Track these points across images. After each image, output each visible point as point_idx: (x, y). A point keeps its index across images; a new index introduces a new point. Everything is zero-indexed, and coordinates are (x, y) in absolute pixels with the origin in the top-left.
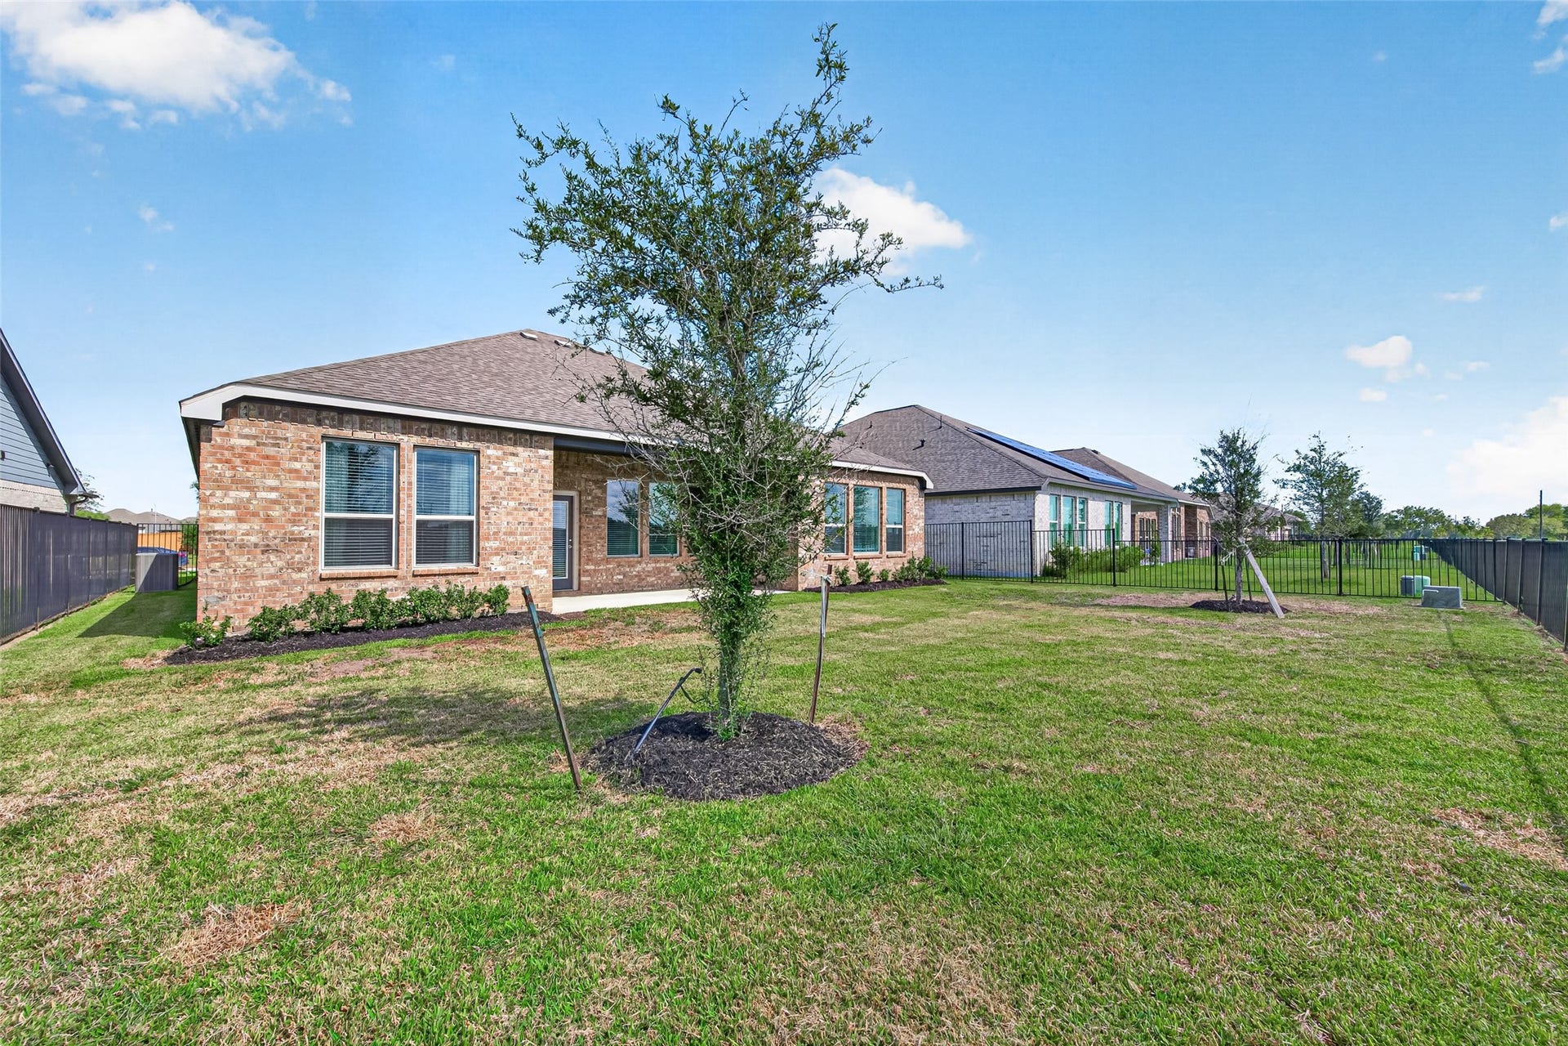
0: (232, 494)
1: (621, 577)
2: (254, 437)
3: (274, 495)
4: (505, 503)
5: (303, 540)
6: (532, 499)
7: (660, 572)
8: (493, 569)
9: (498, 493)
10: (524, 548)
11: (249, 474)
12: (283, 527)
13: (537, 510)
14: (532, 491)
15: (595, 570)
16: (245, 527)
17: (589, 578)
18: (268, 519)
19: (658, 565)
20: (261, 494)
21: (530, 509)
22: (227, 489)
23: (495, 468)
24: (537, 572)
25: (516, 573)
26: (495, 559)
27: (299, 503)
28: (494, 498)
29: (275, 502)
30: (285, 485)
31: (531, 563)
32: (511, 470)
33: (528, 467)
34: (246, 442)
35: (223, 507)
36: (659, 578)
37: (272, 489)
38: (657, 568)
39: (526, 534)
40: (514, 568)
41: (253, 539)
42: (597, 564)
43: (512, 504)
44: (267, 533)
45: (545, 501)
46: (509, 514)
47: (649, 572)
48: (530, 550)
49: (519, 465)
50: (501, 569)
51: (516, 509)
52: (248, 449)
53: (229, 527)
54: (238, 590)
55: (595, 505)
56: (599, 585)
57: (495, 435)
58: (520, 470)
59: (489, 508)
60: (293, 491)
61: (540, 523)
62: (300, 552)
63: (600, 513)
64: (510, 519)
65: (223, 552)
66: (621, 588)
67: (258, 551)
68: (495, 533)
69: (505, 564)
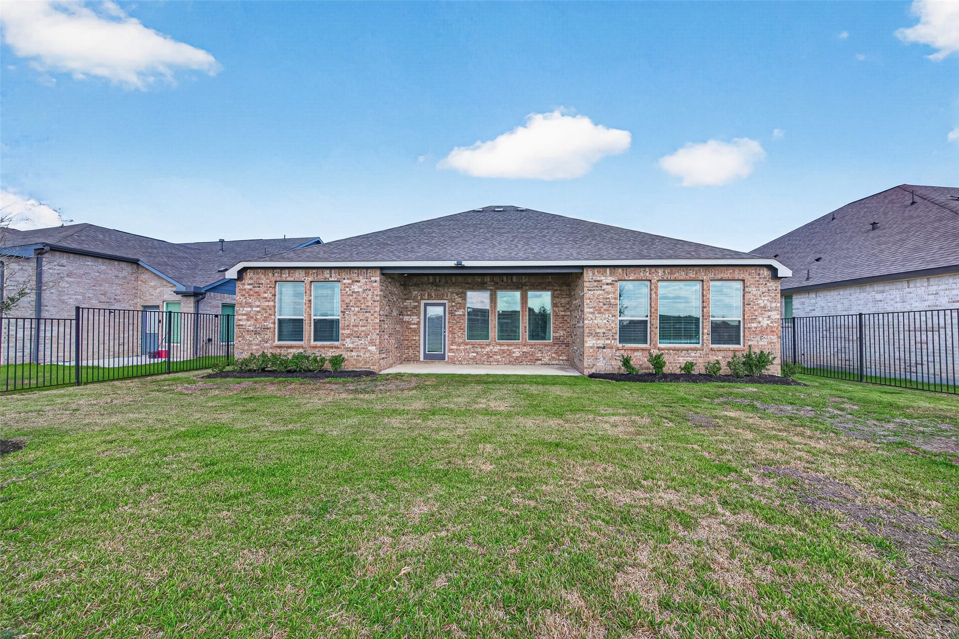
0: (245, 309)
1: (475, 354)
2: (252, 284)
3: (258, 309)
4: (353, 309)
5: (268, 329)
6: (367, 306)
7: (504, 353)
8: (346, 345)
9: (349, 304)
10: (363, 334)
11: (250, 300)
12: (261, 323)
13: (370, 312)
14: (367, 301)
15: (457, 349)
16: (249, 323)
17: (453, 354)
18: (256, 320)
19: (502, 348)
20: (255, 309)
21: (366, 312)
22: (244, 307)
23: (348, 289)
24: (370, 348)
25: (358, 348)
26: (348, 340)
27: (266, 312)
28: (347, 306)
29: (259, 312)
30: (262, 304)
31: (367, 343)
32: (356, 290)
33: (365, 288)
34: (249, 287)
35: (243, 315)
36: (504, 357)
37: (258, 306)
38: (501, 350)
39: (364, 326)
40: (358, 345)
41: (251, 328)
42: (459, 345)
43: (357, 309)
44: (256, 326)
45: (375, 307)
46: (355, 315)
47: (495, 352)
48: (366, 335)
49: (361, 287)
50: (351, 346)
51: (358, 312)
52: (250, 290)
53: (244, 323)
54: (247, 350)
55: (457, 308)
56: (460, 359)
57: (347, 272)
58: (361, 290)
59: (345, 312)
60: (265, 307)
61: (371, 320)
62: (267, 334)
63: (461, 313)
64: (355, 317)
65: (242, 334)
66: (475, 362)
67: (253, 333)
68: (348, 326)
69: (353, 343)
